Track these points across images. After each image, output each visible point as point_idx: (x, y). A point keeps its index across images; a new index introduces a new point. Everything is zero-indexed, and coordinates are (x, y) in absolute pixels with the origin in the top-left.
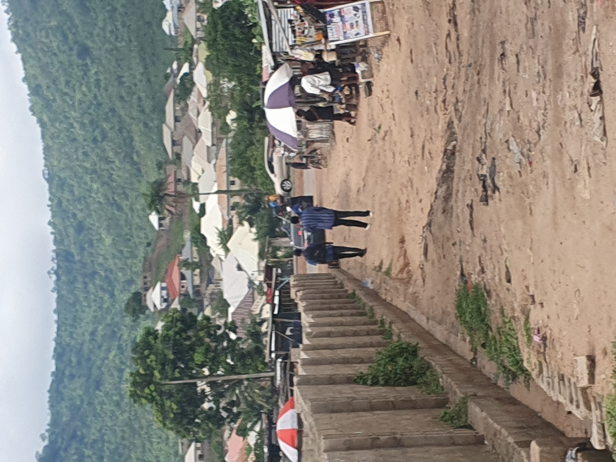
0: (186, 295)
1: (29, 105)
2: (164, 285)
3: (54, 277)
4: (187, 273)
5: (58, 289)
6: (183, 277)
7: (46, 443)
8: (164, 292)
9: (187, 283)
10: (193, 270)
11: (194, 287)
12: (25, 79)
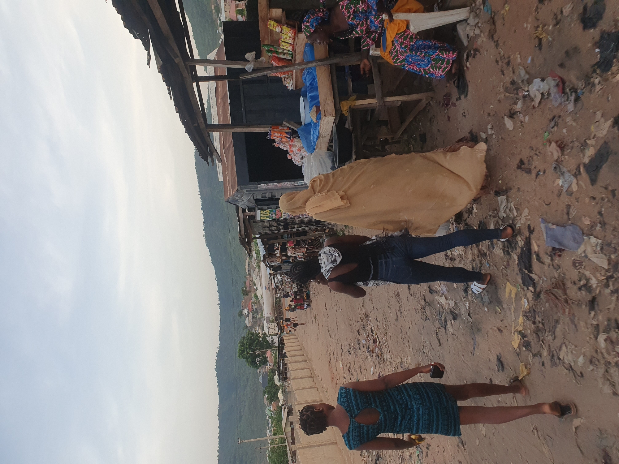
0: (253, 310)
1: (211, 262)
2: (248, 308)
3: (219, 305)
4: (253, 305)
5: (220, 309)
6: (252, 306)
7: (219, 349)
8: (248, 310)
9: (254, 307)
10: (255, 304)
11: (255, 308)
12: (210, 256)
